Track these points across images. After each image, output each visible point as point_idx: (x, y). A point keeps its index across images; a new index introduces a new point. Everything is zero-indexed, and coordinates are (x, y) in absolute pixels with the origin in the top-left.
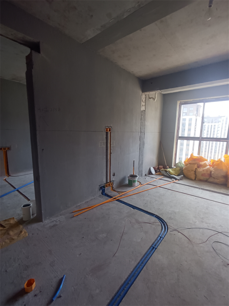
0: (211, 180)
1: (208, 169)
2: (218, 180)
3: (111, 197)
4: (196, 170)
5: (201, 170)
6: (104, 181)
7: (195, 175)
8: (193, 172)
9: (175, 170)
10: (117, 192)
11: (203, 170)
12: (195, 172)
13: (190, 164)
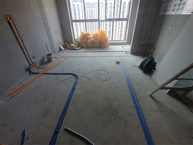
0: (94, 46)
1: (92, 40)
2: (97, 45)
3: (38, 73)
4: (86, 42)
5: (89, 41)
6: (27, 64)
7: (86, 45)
8: (85, 43)
9: (75, 44)
10: (41, 68)
11: (90, 41)
12: (86, 43)
13: (83, 38)
